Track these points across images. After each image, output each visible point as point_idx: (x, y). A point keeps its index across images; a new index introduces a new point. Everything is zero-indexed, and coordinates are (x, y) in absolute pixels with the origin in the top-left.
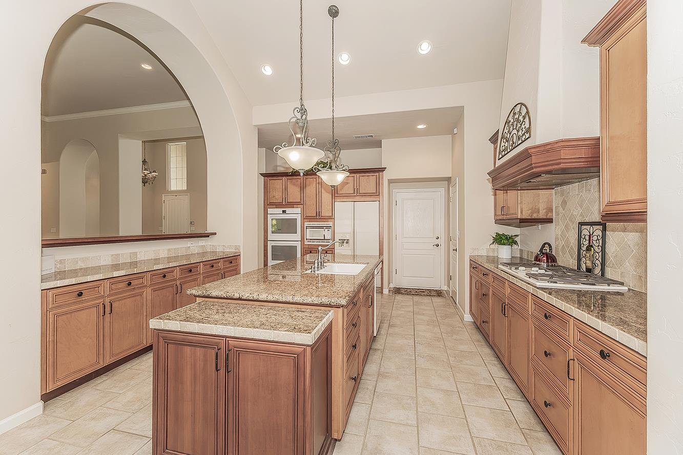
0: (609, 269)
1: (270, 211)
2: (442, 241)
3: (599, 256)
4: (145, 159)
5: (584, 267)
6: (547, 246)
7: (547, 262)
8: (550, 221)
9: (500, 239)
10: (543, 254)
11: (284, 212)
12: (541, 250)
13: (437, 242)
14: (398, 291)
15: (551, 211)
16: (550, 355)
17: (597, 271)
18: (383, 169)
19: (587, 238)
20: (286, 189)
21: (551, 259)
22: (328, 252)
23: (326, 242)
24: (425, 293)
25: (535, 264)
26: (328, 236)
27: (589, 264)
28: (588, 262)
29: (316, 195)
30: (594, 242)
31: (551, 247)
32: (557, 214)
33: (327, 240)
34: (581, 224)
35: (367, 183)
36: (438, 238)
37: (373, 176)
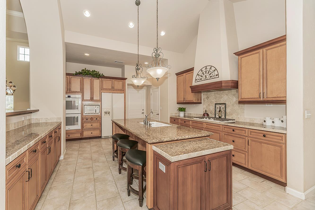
2: (145, 111)
3: (224, 113)
5: (217, 116)
11: (69, 97)
17: (223, 117)
18: (125, 79)
19: (219, 108)
20: (70, 83)
23: (97, 114)
27: (220, 115)
29: (91, 88)
30: (222, 109)
32: (204, 101)
34: (216, 104)
35: (118, 84)
36: (143, 110)
37: (121, 81)
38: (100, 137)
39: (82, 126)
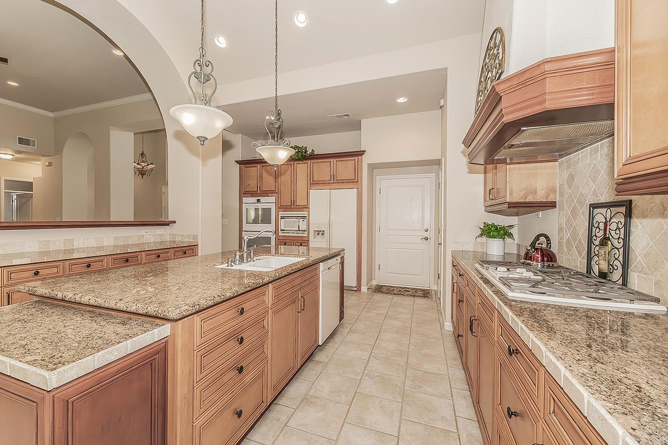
0: (636, 274)
1: (245, 200)
2: (431, 234)
3: (619, 254)
4: (143, 152)
5: (596, 269)
6: (542, 239)
7: (543, 260)
8: (552, 205)
9: (490, 231)
10: (536, 249)
11: (258, 201)
12: (533, 245)
13: (426, 234)
14: (379, 289)
15: (554, 191)
16: (516, 416)
17: (616, 276)
18: (361, 153)
19: (602, 226)
20: (261, 177)
21: (548, 257)
22: (303, 244)
23: (301, 233)
24: (409, 293)
25: (523, 263)
26: (303, 226)
27: (604, 266)
28: (602, 262)
29: (291, 182)
30: (613, 233)
31: (549, 240)
32: (562, 195)
33: (301, 231)
34: (594, 206)
35: (345, 168)
36: (427, 231)
37: (352, 160)
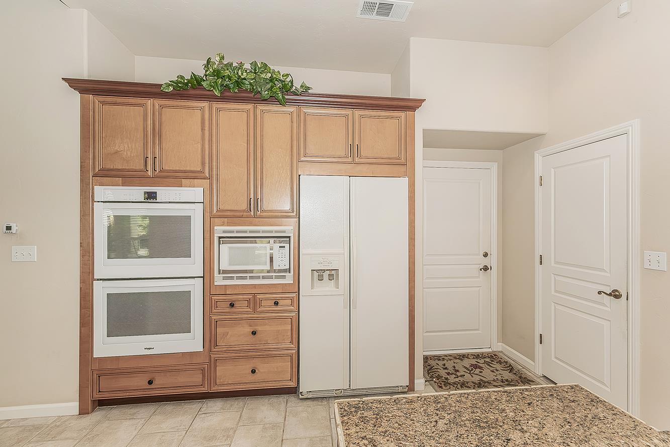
1: (102, 192)
2: (493, 261)
11: (150, 196)
13: (485, 262)
23: (277, 277)
26: (282, 261)
29: (250, 154)
33: (277, 271)
35: (378, 133)
36: (486, 255)
37: (392, 118)
38: (293, 391)
39: (211, 338)
